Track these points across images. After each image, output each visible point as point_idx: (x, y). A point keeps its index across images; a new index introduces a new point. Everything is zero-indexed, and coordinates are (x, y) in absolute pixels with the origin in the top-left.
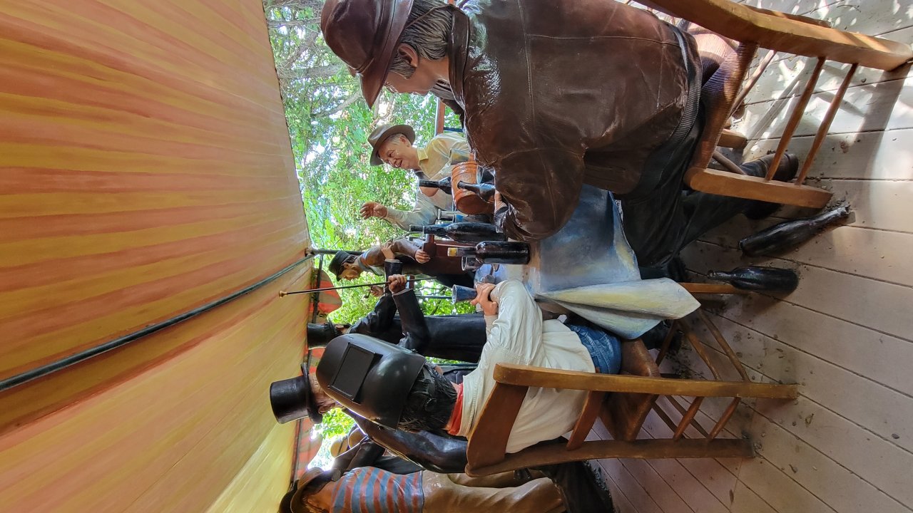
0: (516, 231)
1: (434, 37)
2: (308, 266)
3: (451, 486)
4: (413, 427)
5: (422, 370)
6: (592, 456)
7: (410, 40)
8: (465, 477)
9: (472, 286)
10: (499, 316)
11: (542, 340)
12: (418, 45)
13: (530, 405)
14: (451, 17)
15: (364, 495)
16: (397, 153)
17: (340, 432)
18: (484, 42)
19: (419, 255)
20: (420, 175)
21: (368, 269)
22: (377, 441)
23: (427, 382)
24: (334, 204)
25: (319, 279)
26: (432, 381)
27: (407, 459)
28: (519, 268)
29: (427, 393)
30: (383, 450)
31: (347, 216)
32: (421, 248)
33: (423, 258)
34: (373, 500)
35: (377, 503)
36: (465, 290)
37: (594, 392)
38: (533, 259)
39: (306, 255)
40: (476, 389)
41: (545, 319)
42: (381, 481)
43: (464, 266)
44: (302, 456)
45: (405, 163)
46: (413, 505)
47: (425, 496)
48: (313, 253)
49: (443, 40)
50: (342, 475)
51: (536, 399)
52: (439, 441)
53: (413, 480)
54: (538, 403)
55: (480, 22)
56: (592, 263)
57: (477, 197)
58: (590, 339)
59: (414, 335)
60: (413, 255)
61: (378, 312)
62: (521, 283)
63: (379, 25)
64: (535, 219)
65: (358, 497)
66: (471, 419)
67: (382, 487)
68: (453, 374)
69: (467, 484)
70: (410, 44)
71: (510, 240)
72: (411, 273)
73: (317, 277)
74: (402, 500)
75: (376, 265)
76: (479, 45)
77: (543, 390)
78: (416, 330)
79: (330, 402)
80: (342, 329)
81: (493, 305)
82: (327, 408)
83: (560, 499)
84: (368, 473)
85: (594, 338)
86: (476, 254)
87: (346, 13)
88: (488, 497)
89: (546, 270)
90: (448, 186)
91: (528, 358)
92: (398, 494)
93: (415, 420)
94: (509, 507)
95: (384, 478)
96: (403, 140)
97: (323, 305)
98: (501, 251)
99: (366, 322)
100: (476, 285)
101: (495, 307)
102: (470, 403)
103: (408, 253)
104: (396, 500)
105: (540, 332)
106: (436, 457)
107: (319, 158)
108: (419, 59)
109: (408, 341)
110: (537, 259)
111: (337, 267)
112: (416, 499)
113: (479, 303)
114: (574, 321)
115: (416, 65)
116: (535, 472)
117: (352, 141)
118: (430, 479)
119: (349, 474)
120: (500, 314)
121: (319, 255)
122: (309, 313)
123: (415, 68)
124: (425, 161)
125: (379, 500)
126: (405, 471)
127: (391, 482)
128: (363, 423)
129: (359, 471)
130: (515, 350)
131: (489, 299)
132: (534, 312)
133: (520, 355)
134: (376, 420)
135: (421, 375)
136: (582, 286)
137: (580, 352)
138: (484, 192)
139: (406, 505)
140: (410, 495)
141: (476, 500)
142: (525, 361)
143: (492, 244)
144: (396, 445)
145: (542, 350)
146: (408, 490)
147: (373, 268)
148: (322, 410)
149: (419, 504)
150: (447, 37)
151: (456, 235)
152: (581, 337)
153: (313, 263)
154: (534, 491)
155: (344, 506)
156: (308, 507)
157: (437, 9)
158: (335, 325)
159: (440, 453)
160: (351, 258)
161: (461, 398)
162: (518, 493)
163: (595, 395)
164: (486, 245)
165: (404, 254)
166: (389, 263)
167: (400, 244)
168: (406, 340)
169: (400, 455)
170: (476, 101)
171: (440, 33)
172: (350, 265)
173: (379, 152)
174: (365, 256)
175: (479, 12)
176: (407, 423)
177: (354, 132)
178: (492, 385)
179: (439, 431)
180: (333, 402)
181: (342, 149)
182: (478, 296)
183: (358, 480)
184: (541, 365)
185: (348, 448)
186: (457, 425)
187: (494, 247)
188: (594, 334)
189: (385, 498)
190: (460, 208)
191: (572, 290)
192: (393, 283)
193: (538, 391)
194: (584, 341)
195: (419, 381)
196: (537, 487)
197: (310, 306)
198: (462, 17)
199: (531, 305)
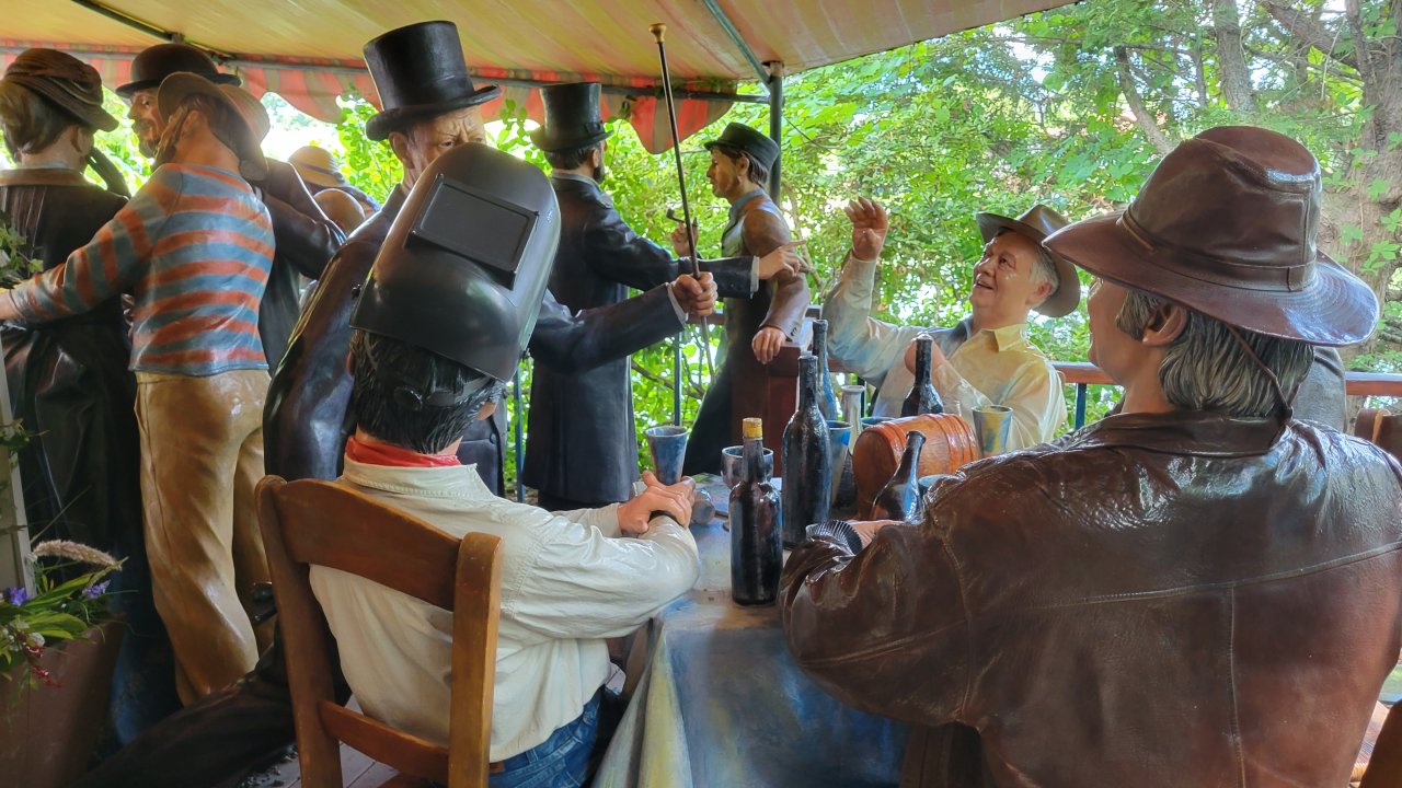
0: (799, 571)
1: (1207, 380)
2: (740, 70)
3: (236, 438)
4: (361, 363)
5: (481, 376)
6: (307, 759)
7: (1197, 327)
8: (257, 474)
9: (689, 470)
10: (610, 540)
11: (559, 639)
12: (1186, 345)
13: (411, 615)
14: (1262, 415)
15: (211, 240)
16: (1009, 278)
17: (352, 164)
18: (1208, 490)
19: (772, 338)
20: (960, 333)
21: (736, 215)
22: (332, 267)
23: (457, 388)
24: (898, 120)
25: (711, 95)
26: (461, 399)
27: (292, 339)
28: (723, 578)
29: (434, 389)
30: (312, 274)
31: (869, 154)
32: (788, 340)
33: (765, 347)
34: (199, 260)
35: (192, 269)
36: (677, 455)
37: (446, 758)
38: (744, 612)
39: (767, 64)
40: (446, 493)
41: (610, 642)
42: (242, 276)
43: (732, 452)
44: (296, 78)
45: (988, 297)
46: (190, 351)
47: (212, 378)
48: (773, 82)
49: (1205, 400)
50: (254, 184)
51: (426, 629)
52: (335, 411)
53: (246, 349)
54: (420, 633)
55: (1256, 480)
56: (739, 749)
57: (889, 476)
58: (567, 749)
59: (577, 337)
60: (771, 324)
61: (633, 247)
62: (689, 586)
63: (1222, 258)
64: (823, 616)
65: (205, 227)
66: (381, 486)
67: (229, 280)
68: (488, 432)
69: (240, 475)
70: (1187, 327)
71: (786, 556)
72: (731, 318)
73: (714, 92)
74: (202, 326)
75: (747, 234)
76: (1201, 481)
77: (448, 643)
78: (589, 342)
79: (417, 156)
80: (591, 163)
81: (640, 522)
82: (402, 152)
83: (209, 691)
84: (259, 244)
85: (571, 755)
86: (751, 481)
87: (1243, 186)
88: (211, 523)
89: (719, 642)
90: (921, 407)
91: (516, 607)
92: (213, 316)
93: (375, 366)
94: (191, 574)
95: (249, 283)
96: (1042, 289)
97: (649, 109)
98: (759, 541)
99: (609, 220)
100: (690, 480)
101: (636, 528)
102: (416, 482)
103: (775, 312)
104: (203, 312)
105: (576, 633)
106: (298, 406)
107: (1020, 69)
108: (1158, 346)
109: (563, 324)
110: (744, 621)
111: (740, 143)
112: (204, 358)
113: (650, 490)
114: (607, 710)
115: (1145, 340)
116: (271, 632)
117: (1061, 151)
118: (250, 389)
119: (255, 200)
120: (615, 543)
121: (767, 93)
122: (631, 76)
123: (1140, 338)
124: (993, 344)
125: (201, 275)
126: (269, 327)
127: (241, 298)
128: (374, 236)
129: (263, 223)
130: (536, 579)
131: (655, 514)
132: (622, 617)
133: (524, 589)
134: (372, 279)
135: (471, 374)
136: (686, 725)
137: (538, 726)
138: (897, 494)
139: (190, 335)
140: (211, 343)
141: (205, 496)
142: (510, 602)
143: (774, 519)
144: (325, 309)
145: (538, 639)
146: (226, 339)
147: (739, 228)
148: (398, 139)
149: (193, 367)
150: (1211, 407)
151: (799, 433)
152: (572, 727)
153: (748, 80)
154: (228, 630)
155: (185, 195)
156: (181, 111)
157: (1274, 384)
158: (599, 147)
159: (308, 412)
160: (760, 175)
161: (426, 462)
162: (222, 594)
163: (440, 760)
164: (771, 505)
165: (773, 299)
166: (748, 266)
167: (798, 289)
168: (566, 320)
169: (303, 320)
170: (1070, 477)
171: (1218, 392)
172: (745, 171)
173: (1009, 234)
174: (768, 206)
175: (1280, 476)
176: (369, 348)
177: (1084, 156)
178: (455, 530)
179: (356, 415)
180: (417, 164)
181: (1042, 125)
182: (661, 488)
183: (244, 222)
184: (502, 636)
185: (315, 188)
186: (369, 456)
187: (768, 523)
188: (580, 759)
189: (206, 288)
190: (866, 436)
191: (675, 704)
192: (695, 283)
193: (445, 631)
194: (561, 735)
195: (458, 370)
196: (236, 637)
197: (646, 77)
198: (1264, 439)
199: (637, 612)
